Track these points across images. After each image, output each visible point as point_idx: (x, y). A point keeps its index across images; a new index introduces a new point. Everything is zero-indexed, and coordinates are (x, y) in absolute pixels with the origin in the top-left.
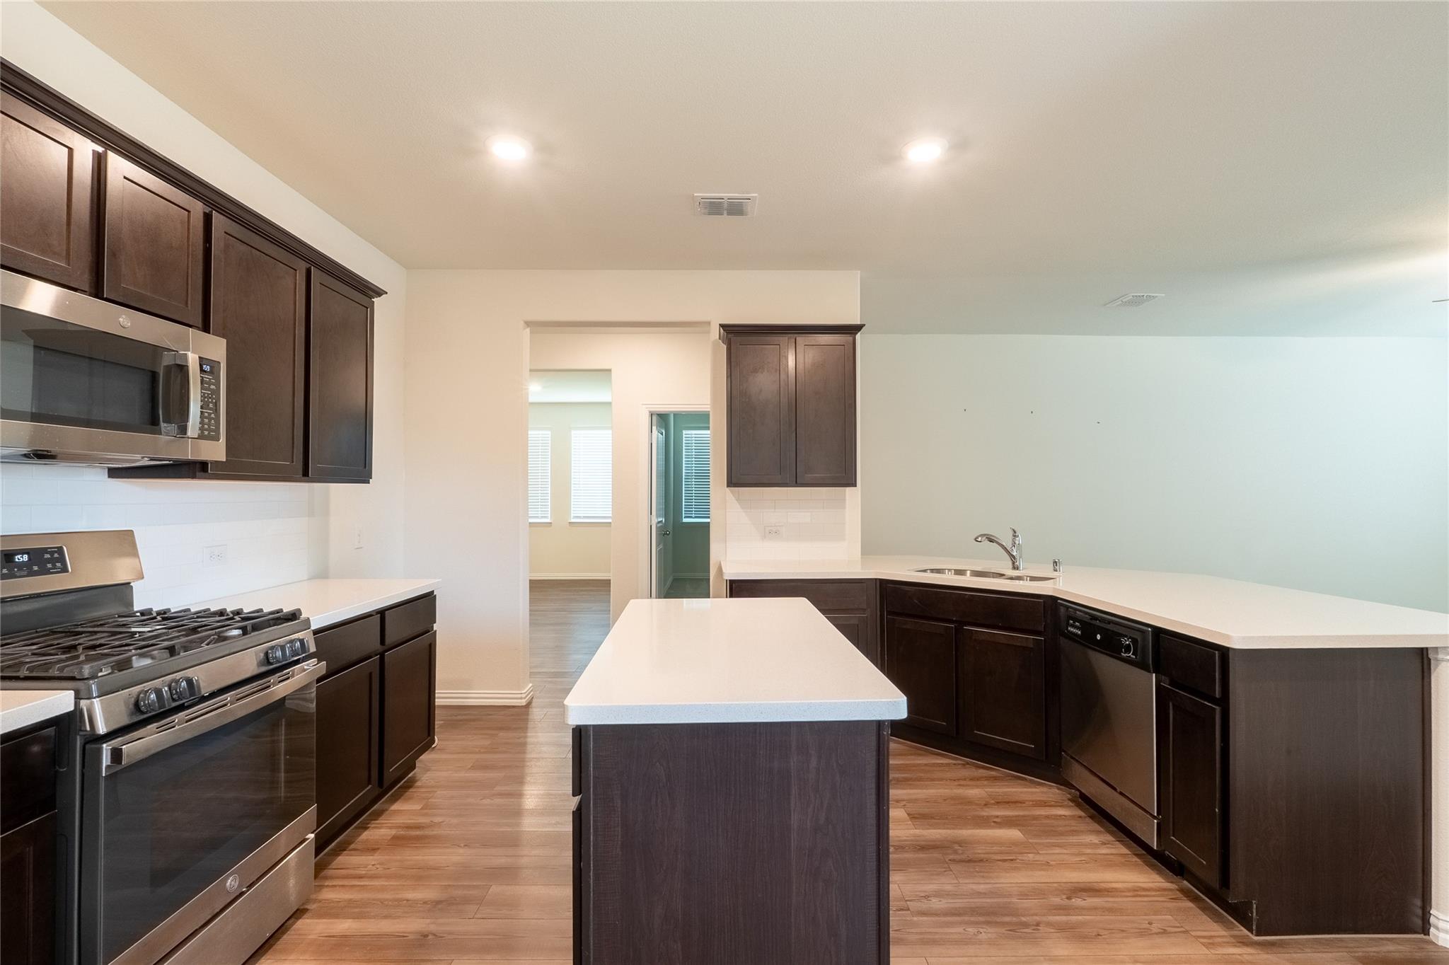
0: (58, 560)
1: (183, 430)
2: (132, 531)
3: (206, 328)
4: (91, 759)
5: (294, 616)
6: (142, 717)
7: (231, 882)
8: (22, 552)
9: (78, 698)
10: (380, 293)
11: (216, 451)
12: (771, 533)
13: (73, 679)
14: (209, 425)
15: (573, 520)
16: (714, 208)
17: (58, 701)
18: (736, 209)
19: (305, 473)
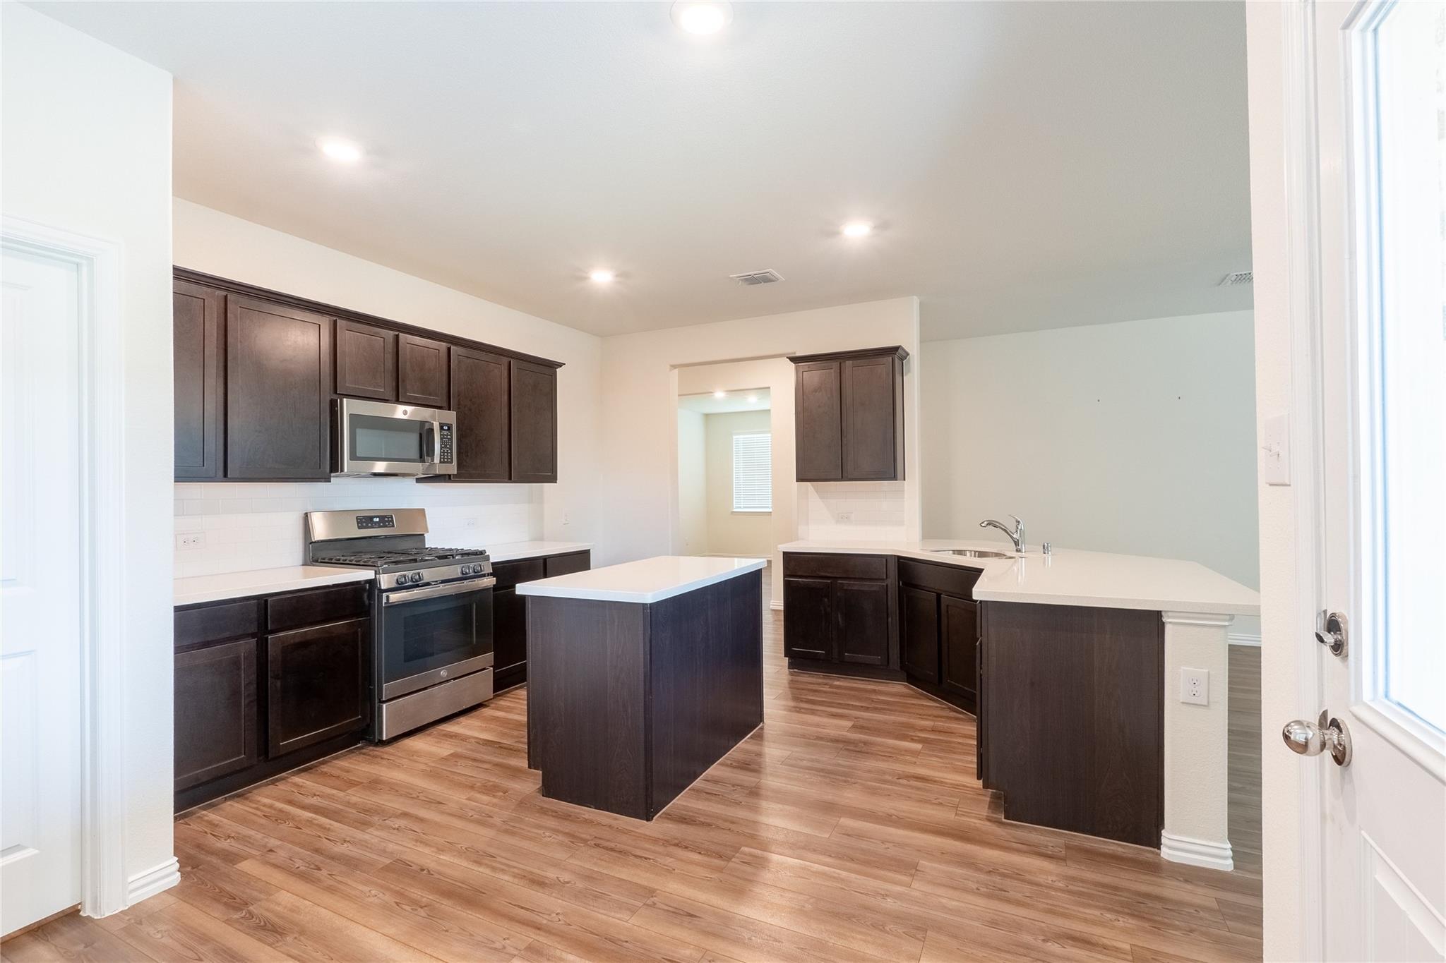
0: (390, 521)
1: (433, 460)
2: (424, 509)
3: (450, 410)
4: (380, 598)
5: (482, 553)
6: (400, 587)
7: (443, 673)
8: (376, 517)
9: (376, 574)
10: (560, 365)
11: (452, 469)
12: (843, 518)
13: (375, 566)
14: (447, 456)
15: (735, 510)
16: (753, 280)
17: (367, 574)
18: (767, 280)
19: (510, 478)
